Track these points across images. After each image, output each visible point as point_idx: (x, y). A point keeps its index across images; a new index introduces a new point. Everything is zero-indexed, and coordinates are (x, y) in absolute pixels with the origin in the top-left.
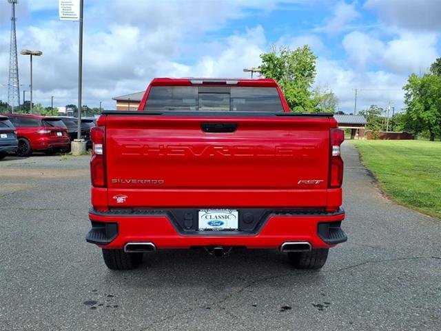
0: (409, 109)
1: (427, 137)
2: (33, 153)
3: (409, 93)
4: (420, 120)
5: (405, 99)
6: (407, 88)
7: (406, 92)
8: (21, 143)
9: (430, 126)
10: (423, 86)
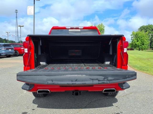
0: (132, 41)
1: (137, 50)
2: (20, 55)
3: (132, 37)
4: (136, 44)
5: (131, 39)
6: (132, 35)
7: (131, 36)
8: (16, 52)
9: (139, 46)
10: (136, 35)
